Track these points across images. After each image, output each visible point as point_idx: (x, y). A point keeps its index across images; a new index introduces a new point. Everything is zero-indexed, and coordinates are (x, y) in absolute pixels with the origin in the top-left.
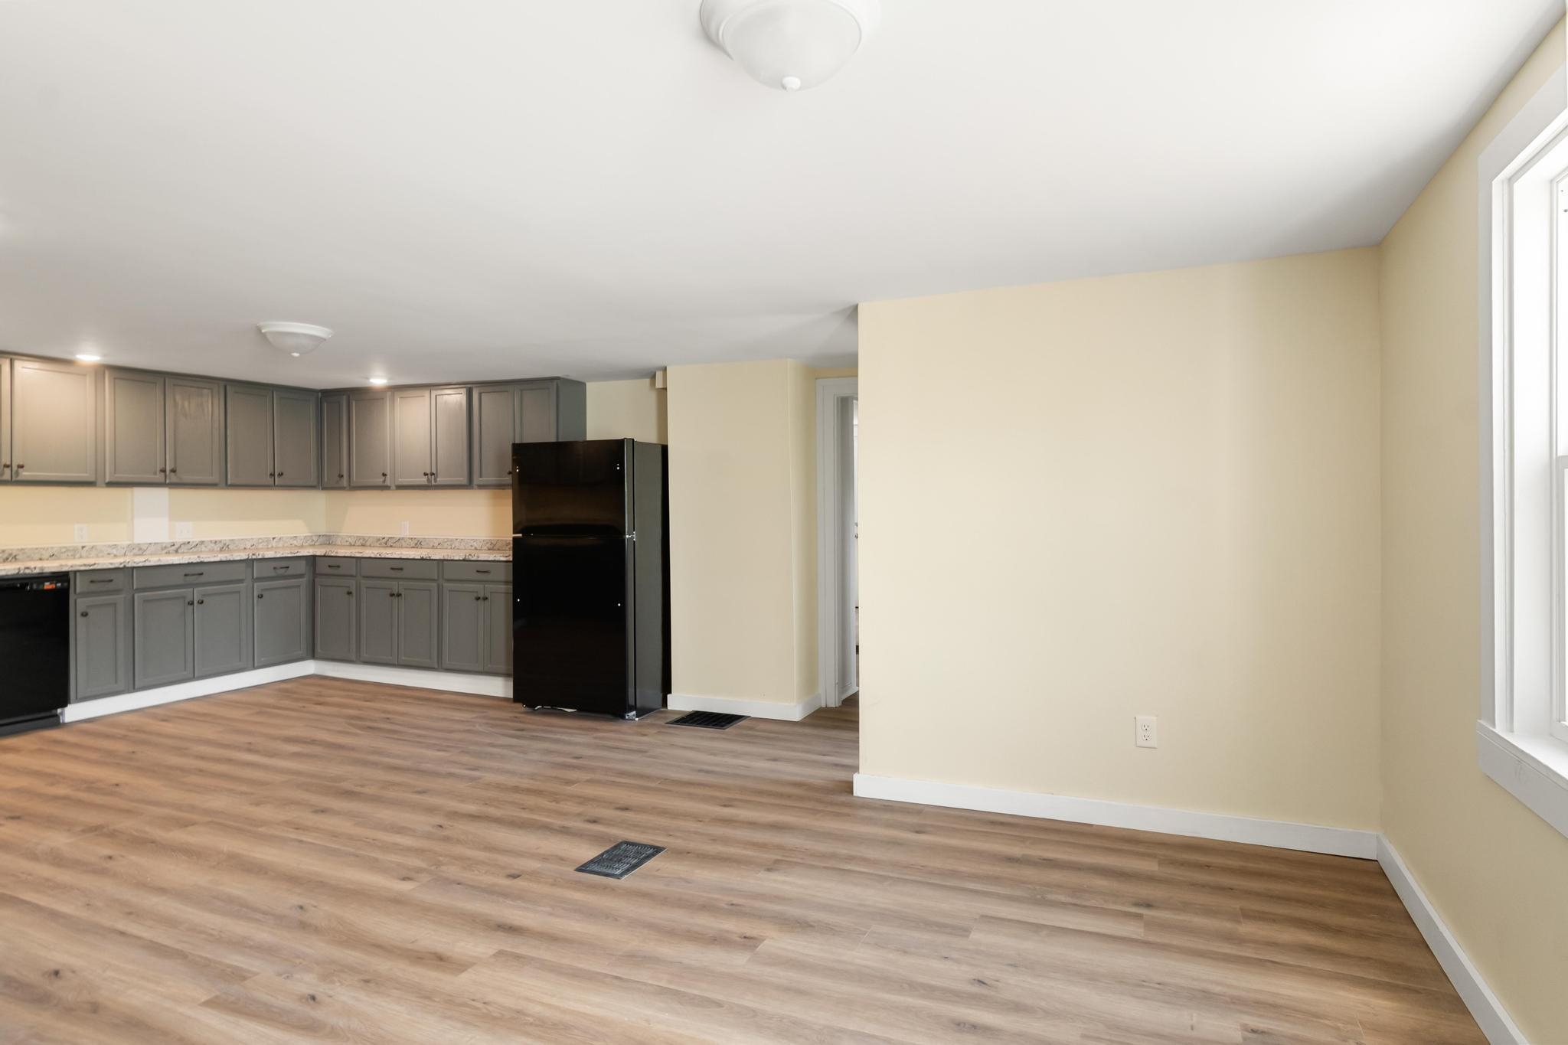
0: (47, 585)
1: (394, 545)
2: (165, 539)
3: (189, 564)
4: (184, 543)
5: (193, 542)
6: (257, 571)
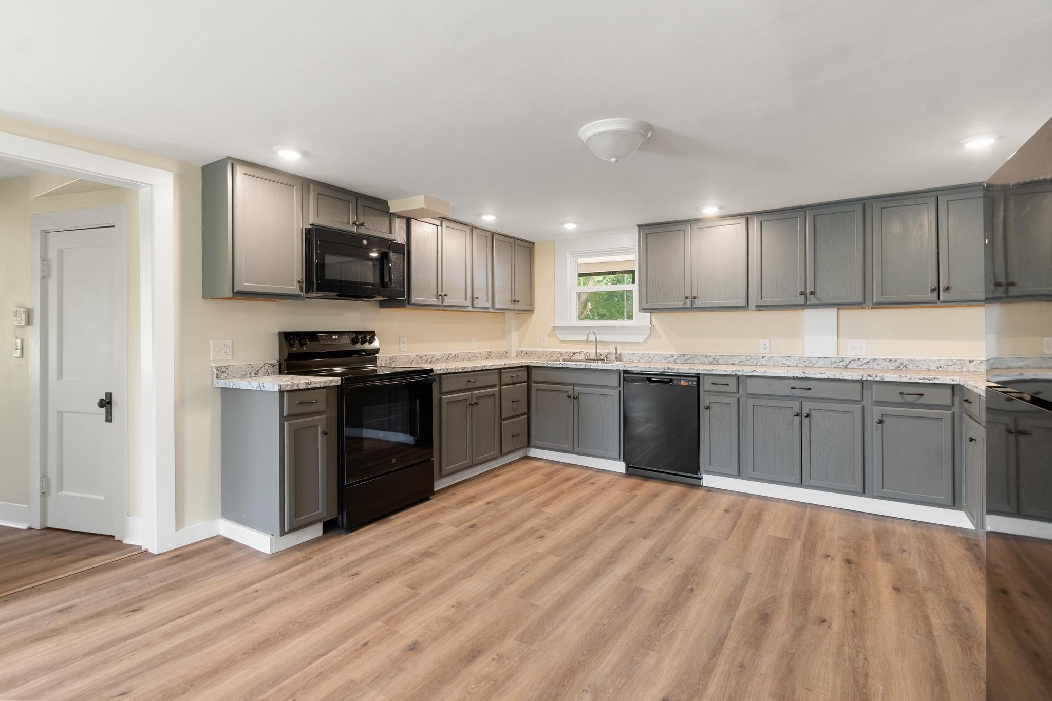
0: (683, 383)
4: (855, 360)
5: (864, 359)
6: (875, 393)
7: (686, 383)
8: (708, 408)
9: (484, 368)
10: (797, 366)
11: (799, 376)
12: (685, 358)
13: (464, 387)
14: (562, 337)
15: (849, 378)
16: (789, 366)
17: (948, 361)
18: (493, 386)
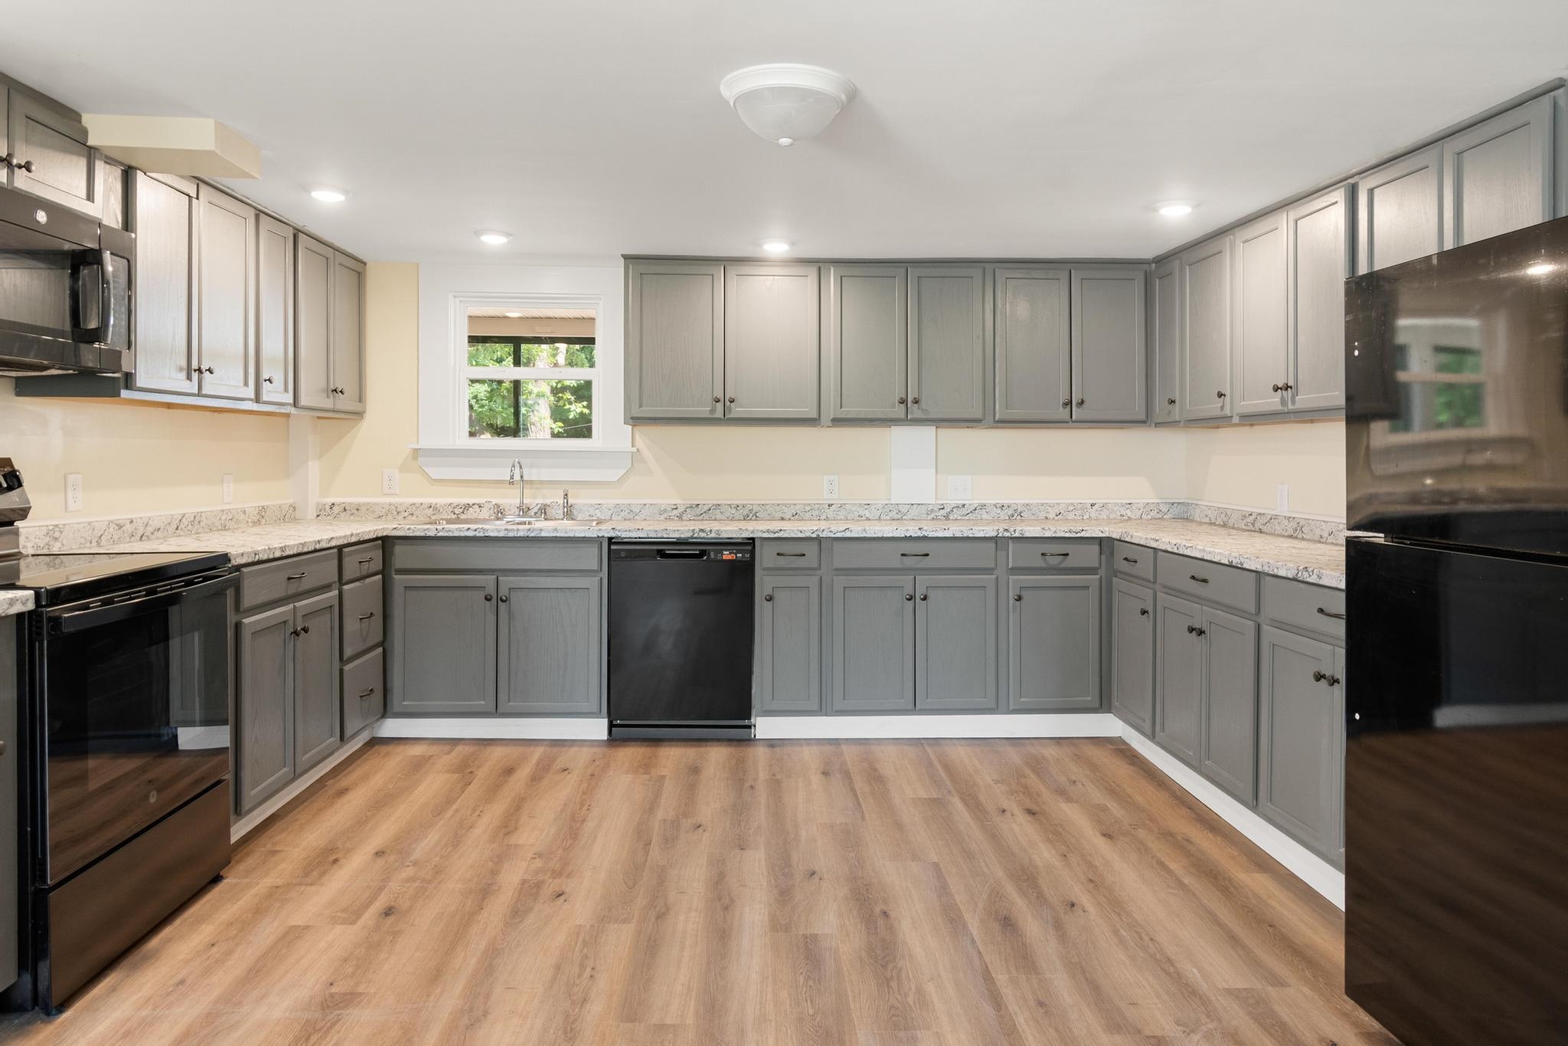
0: (727, 555)
1: (1264, 529)
2: (930, 499)
3: (906, 538)
4: (958, 507)
5: (970, 505)
6: (1013, 556)
7: (730, 557)
8: (770, 599)
9: (318, 547)
10: (879, 519)
11: (913, 535)
12: (698, 511)
13: (282, 594)
14: (435, 473)
15: (981, 535)
16: (868, 519)
17: (1068, 505)
18: (326, 588)
